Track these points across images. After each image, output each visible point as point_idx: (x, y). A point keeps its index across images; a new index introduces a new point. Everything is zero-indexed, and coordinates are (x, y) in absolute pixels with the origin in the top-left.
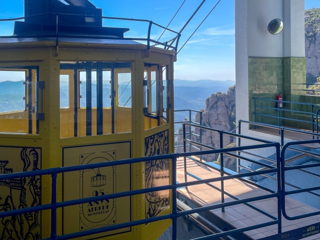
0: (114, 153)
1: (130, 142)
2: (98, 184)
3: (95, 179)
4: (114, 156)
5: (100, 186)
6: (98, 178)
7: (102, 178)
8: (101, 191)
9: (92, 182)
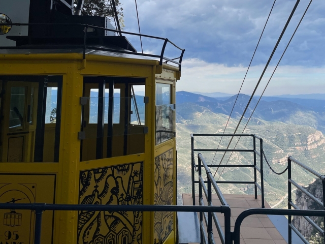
0: (33, 187)
1: (55, 175)
2: (12, 224)
3: (9, 216)
4: (33, 190)
5: (14, 226)
6: (13, 216)
7: (17, 216)
8: (15, 233)
9: (5, 220)
